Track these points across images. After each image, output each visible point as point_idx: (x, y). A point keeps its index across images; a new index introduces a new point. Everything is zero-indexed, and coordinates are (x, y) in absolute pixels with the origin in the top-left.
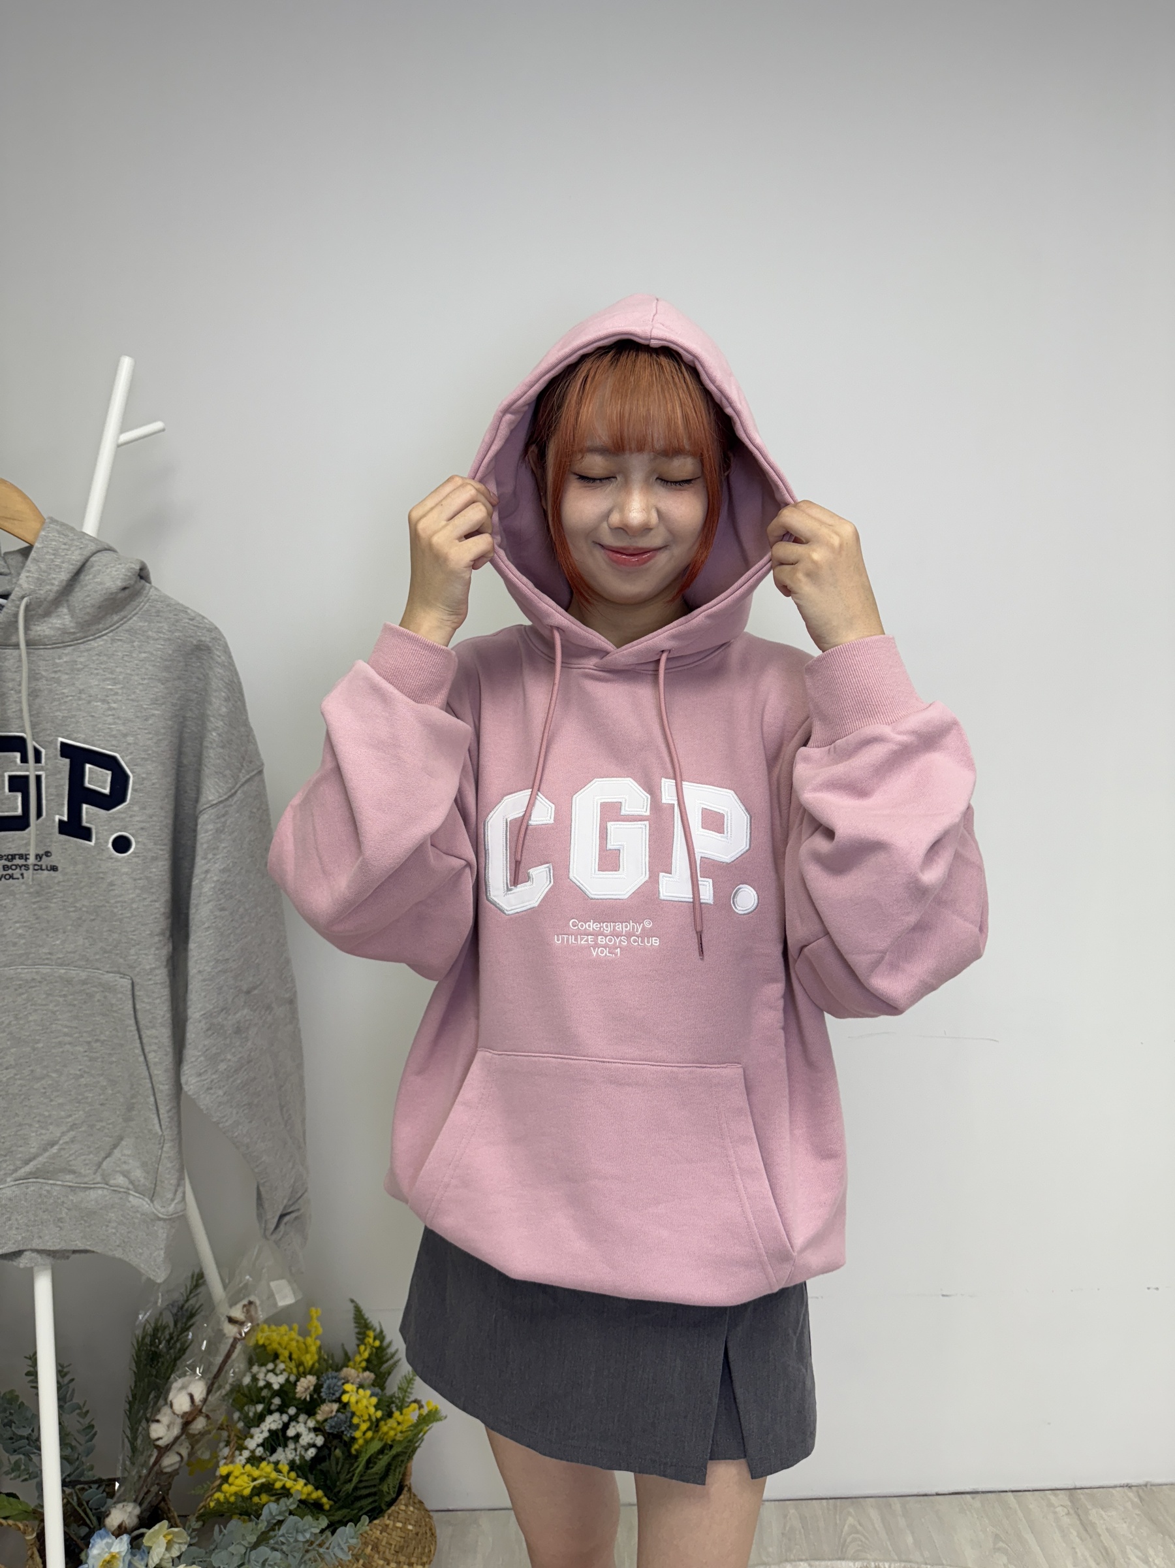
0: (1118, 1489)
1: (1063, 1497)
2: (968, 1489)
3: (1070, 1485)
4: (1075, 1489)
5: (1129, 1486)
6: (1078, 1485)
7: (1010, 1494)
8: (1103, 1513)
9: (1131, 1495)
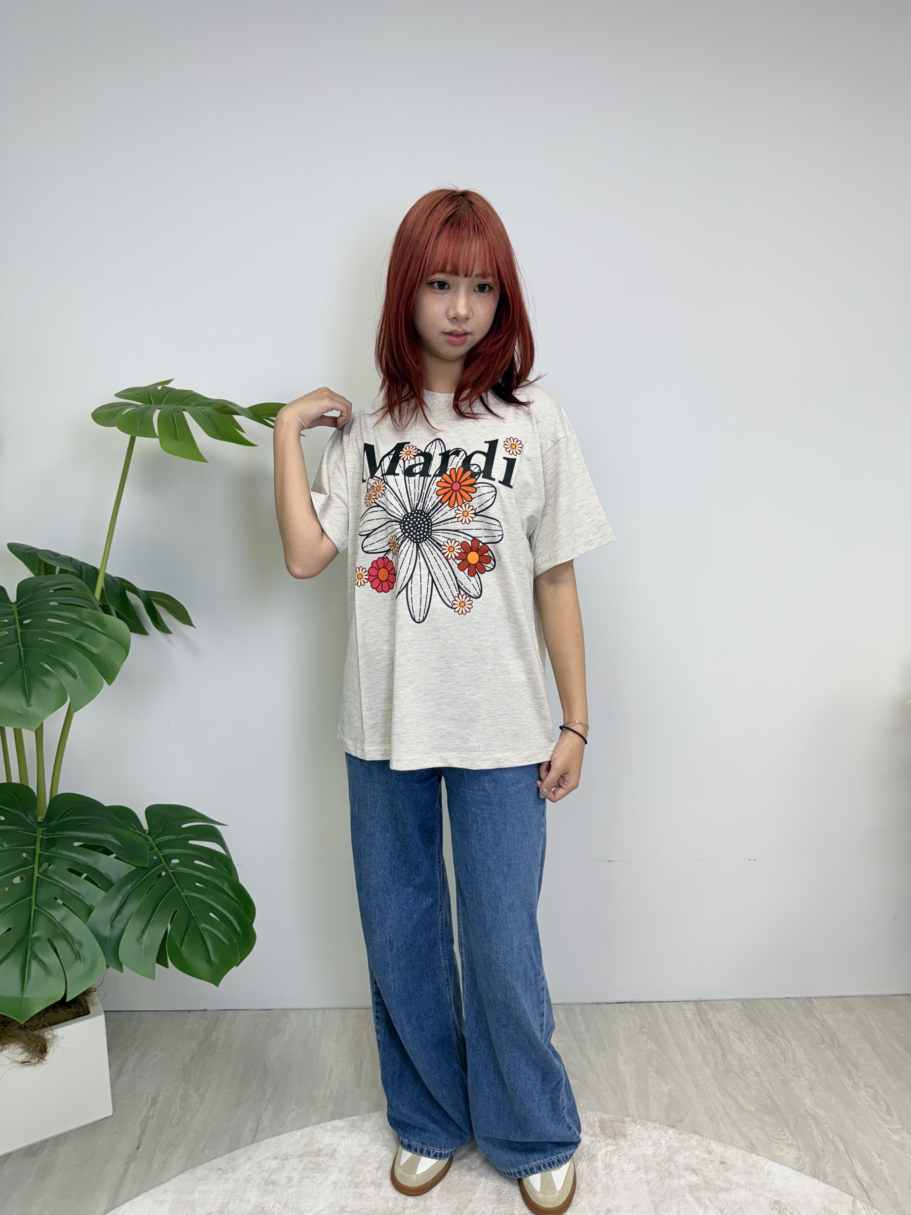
0: (730, 1002)
1: (692, 1005)
2: (627, 1000)
3: (697, 998)
4: (701, 1001)
5: (737, 1000)
6: (703, 998)
7: (656, 1004)
8: (717, 1014)
9: (738, 1004)
